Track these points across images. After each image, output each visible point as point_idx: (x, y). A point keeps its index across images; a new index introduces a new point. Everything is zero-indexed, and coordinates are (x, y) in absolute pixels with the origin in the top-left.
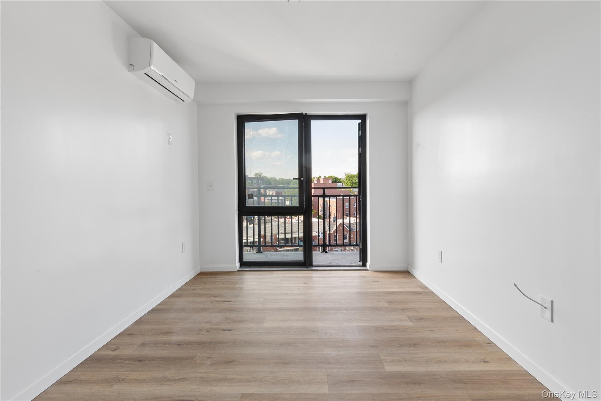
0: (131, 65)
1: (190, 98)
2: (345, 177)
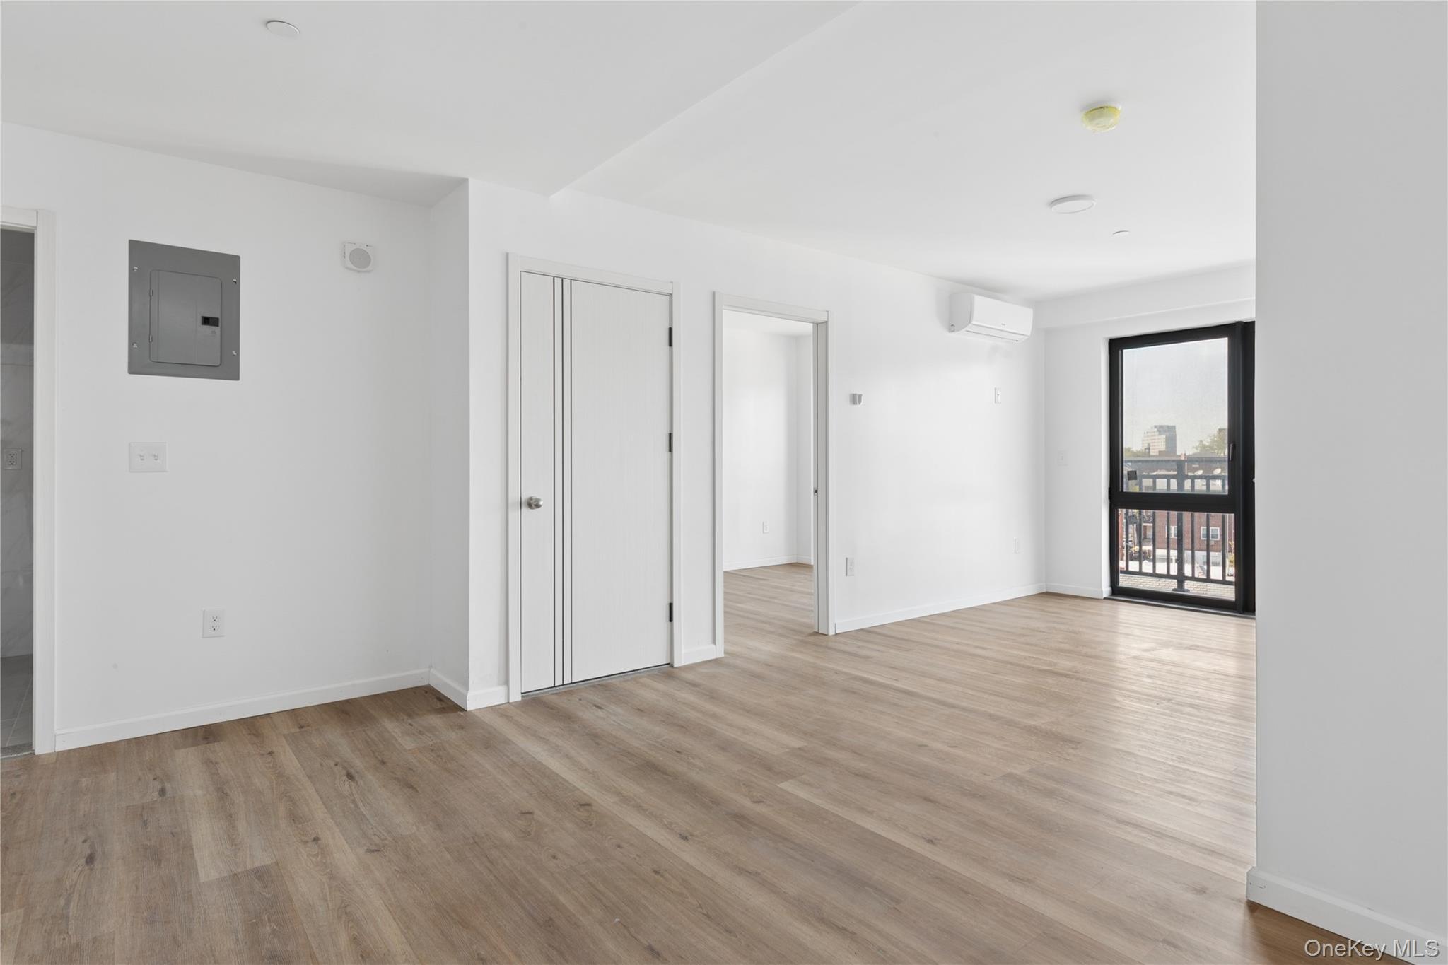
0: (952, 326)
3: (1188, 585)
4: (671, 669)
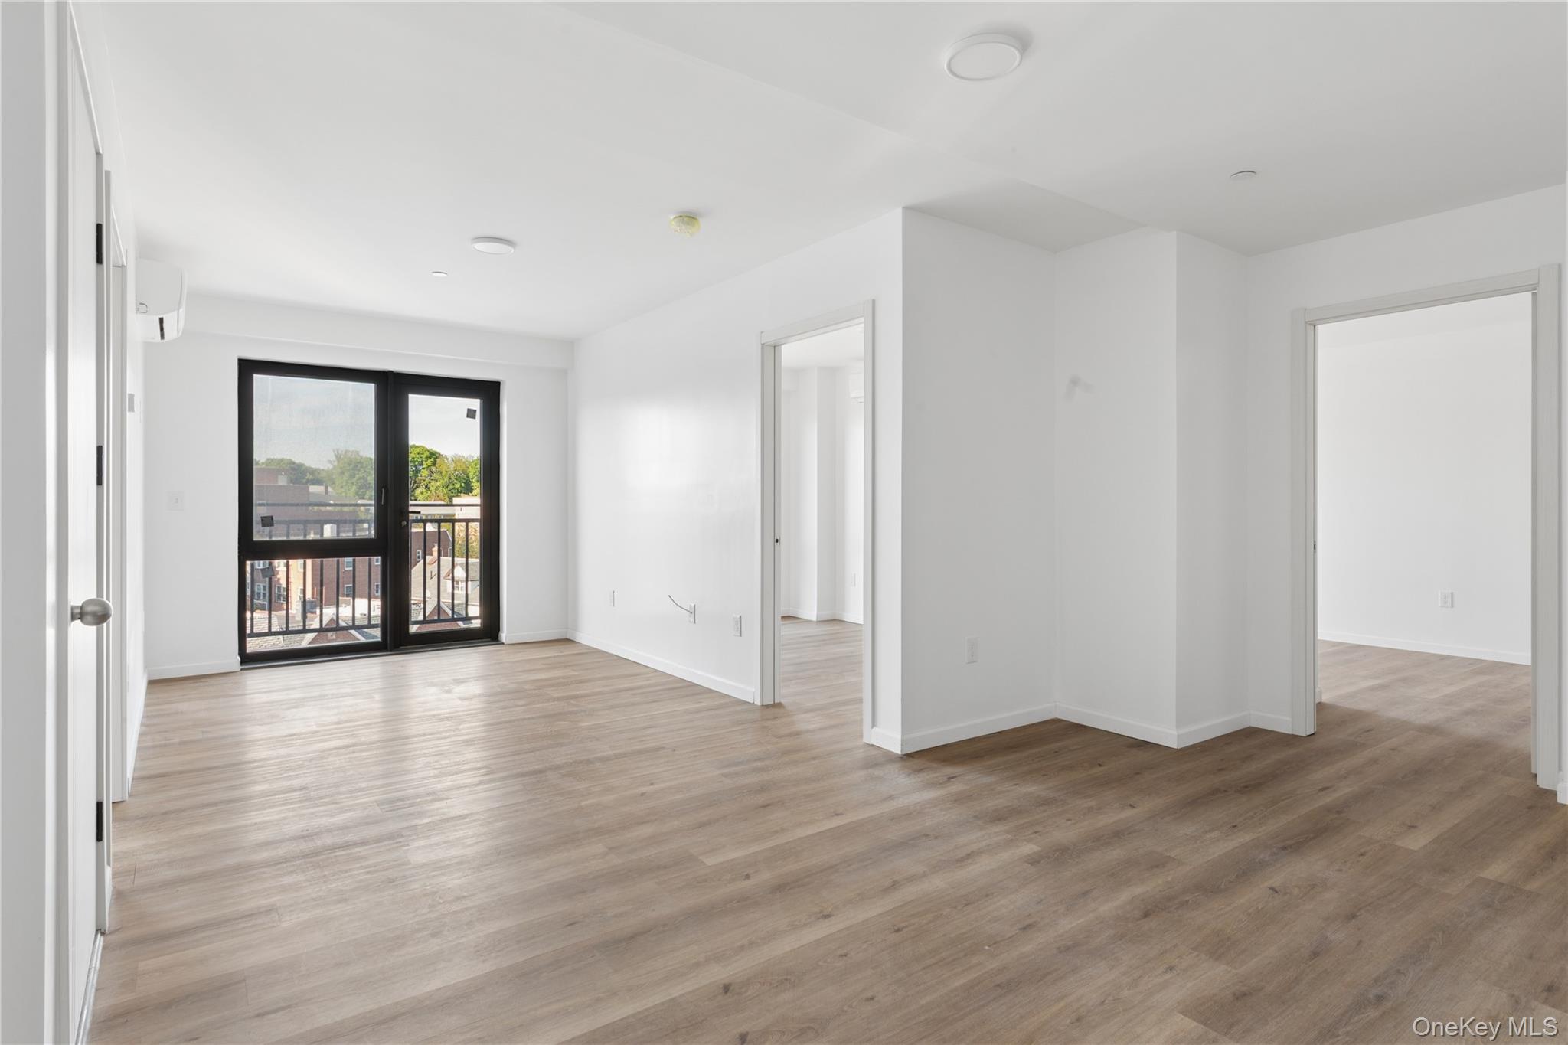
0: (141, 304)
2: (336, 464)
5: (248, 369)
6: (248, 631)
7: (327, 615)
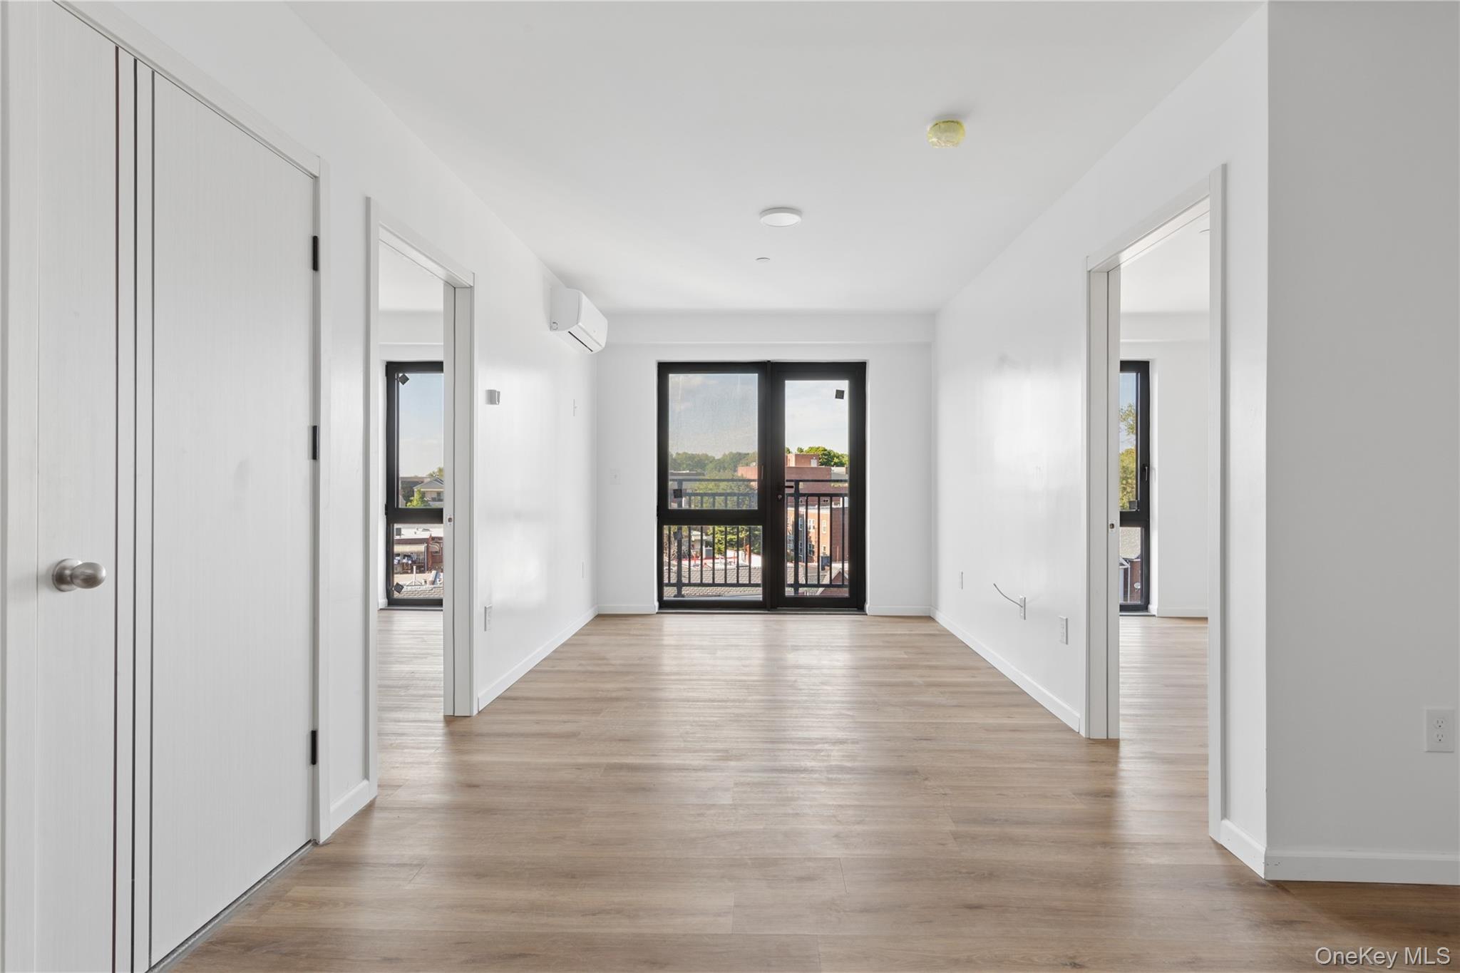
0: (554, 323)
1: (600, 345)
3: (685, 591)
4: (317, 850)
5: (665, 369)
6: (666, 581)
7: (835, 568)
